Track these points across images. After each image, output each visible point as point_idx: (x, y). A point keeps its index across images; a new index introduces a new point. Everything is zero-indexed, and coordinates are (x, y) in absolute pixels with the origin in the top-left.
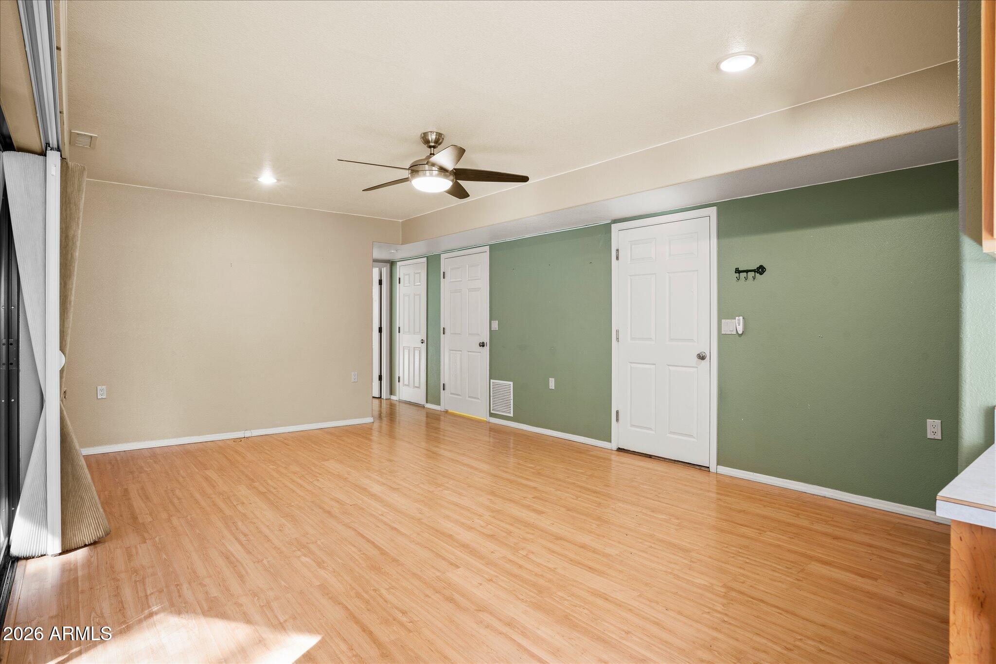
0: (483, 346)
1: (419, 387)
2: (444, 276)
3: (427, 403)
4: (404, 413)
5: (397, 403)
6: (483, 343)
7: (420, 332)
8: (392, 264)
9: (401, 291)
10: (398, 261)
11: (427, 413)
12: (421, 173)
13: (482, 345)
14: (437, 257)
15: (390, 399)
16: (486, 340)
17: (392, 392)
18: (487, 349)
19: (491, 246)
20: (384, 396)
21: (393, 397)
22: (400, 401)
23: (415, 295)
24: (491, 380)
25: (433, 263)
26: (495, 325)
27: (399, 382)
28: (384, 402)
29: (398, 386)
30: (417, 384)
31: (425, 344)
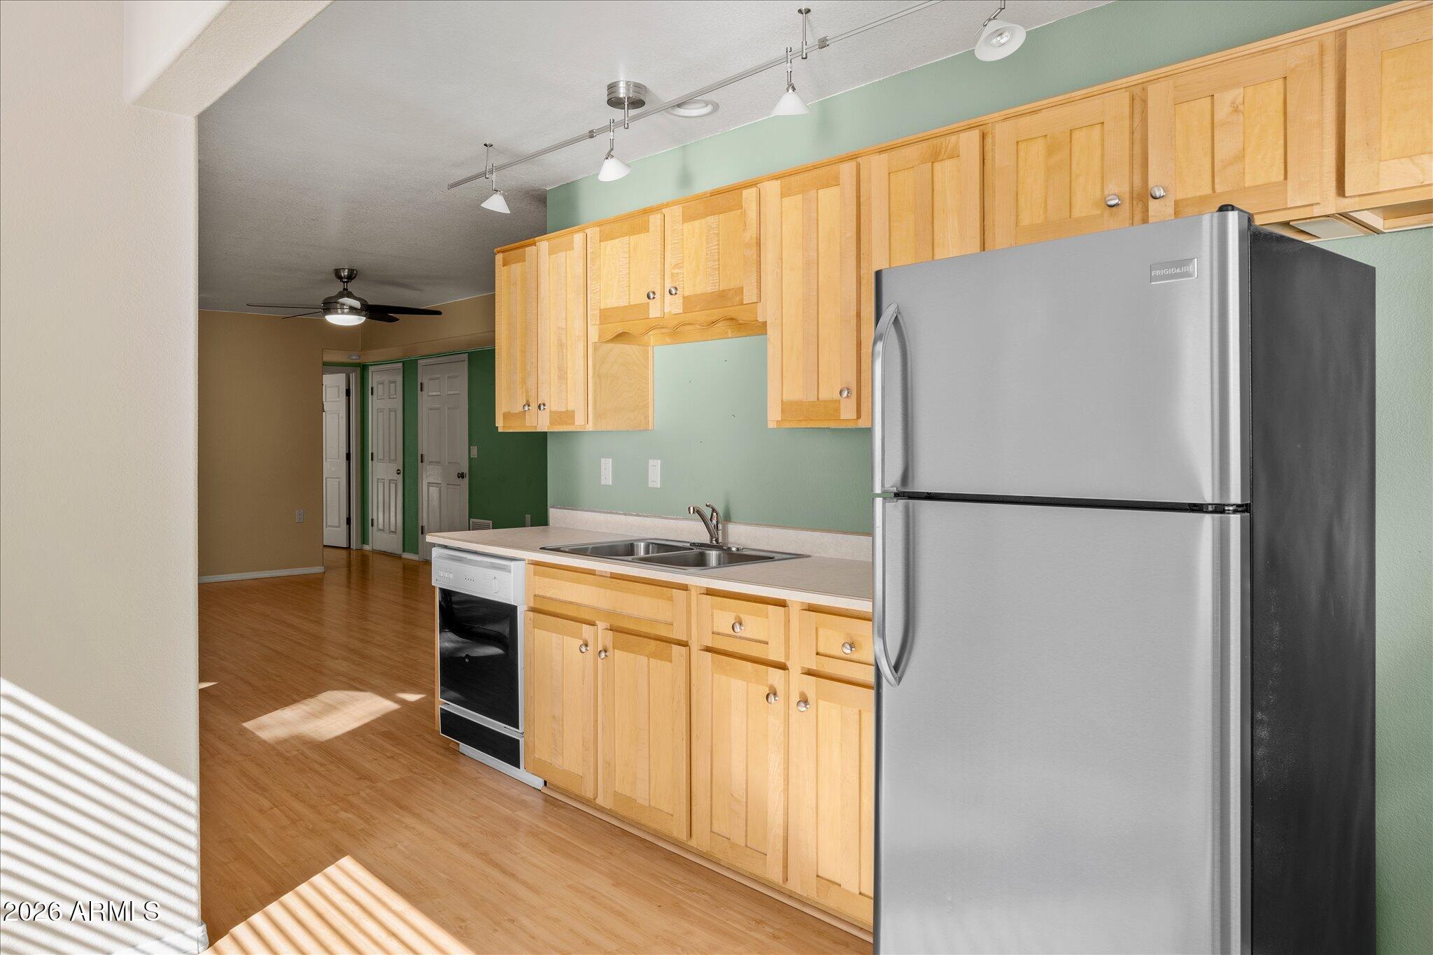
0: (463, 477)
1: (395, 532)
2: (421, 388)
3: (404, 551)
4: (377, 565)
5: (370, 554)
6: (463, 473)
7: (396, 460)
8: (364, 368)
9: (374, 404)
10: (371, 365)
11: (404, 564)
12: (331, 310)
13: (461, 476)
14: (414, 363)
15: (362, 549)
16: (466, 470)
17: (364, 540)
18: (466, 480)
19: (470, 354)
20: (353, 546)
21: (367, 547)
22: (374, 552)
23: (390, 410)
24: (471, 520)
25: (409, 369)
26: (475, 450)
27: (372, 525)
28: (353, 553)
29: (374, 534)
30: (393, 529)
31: (401, 475)
